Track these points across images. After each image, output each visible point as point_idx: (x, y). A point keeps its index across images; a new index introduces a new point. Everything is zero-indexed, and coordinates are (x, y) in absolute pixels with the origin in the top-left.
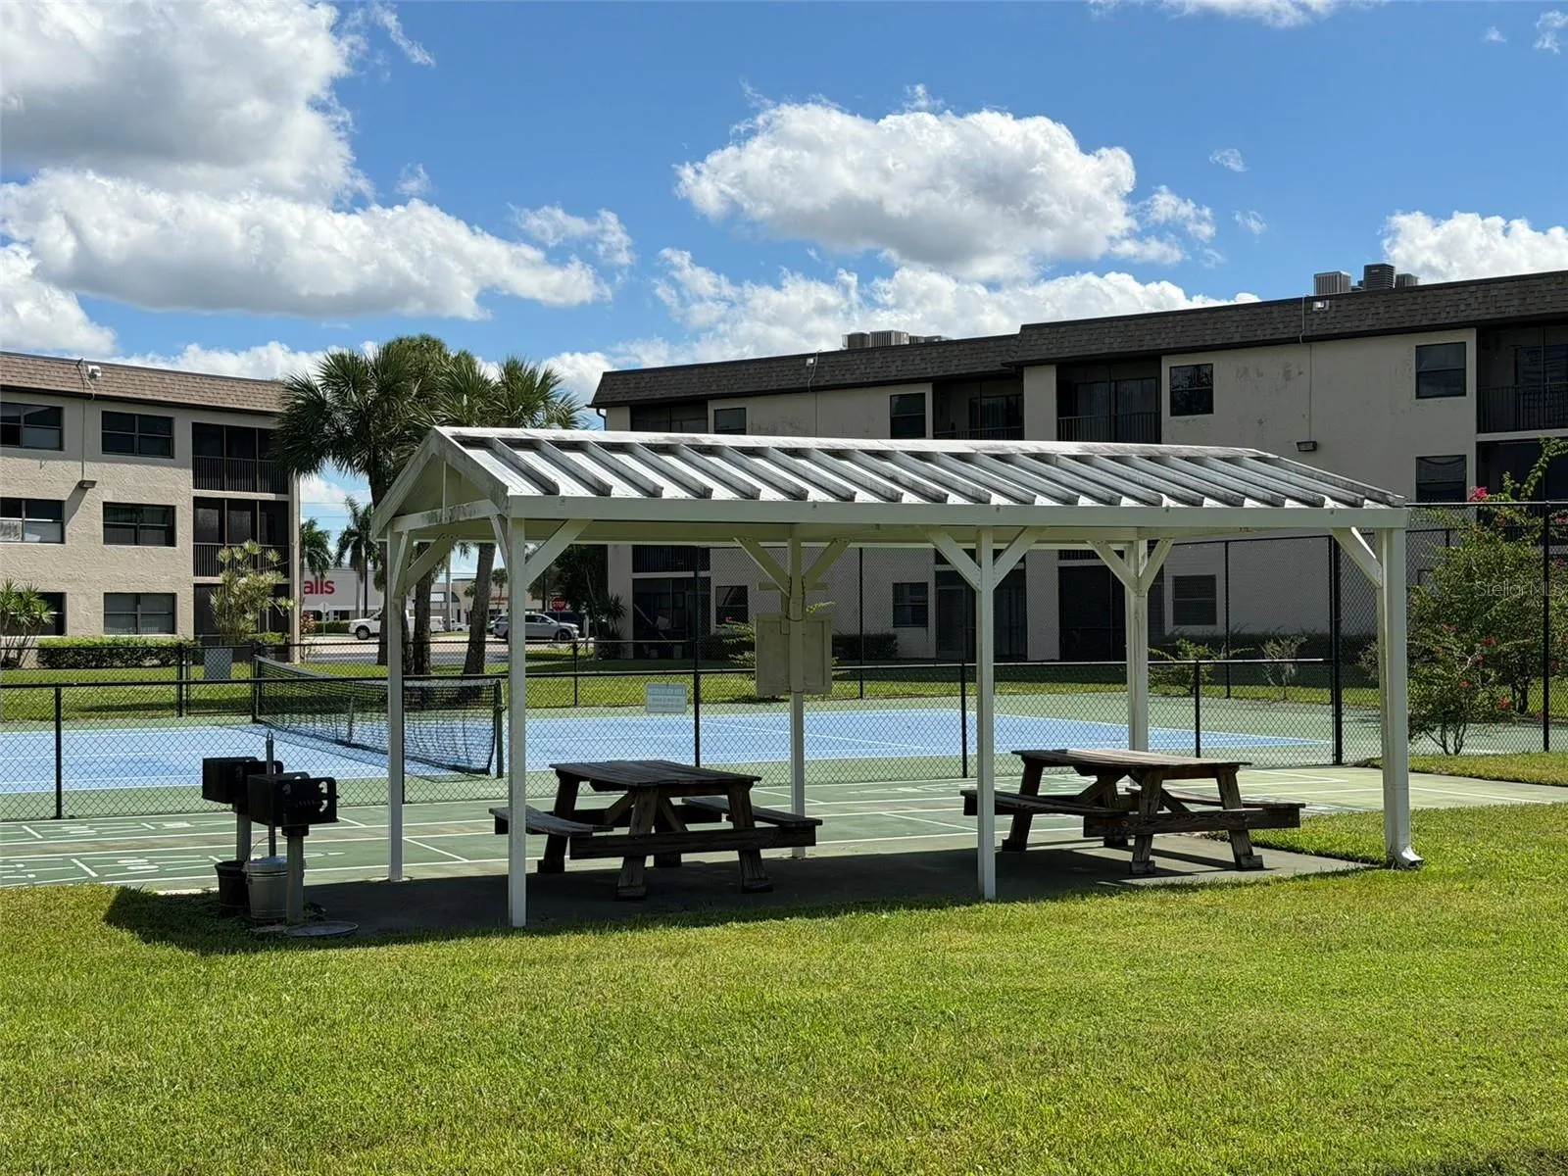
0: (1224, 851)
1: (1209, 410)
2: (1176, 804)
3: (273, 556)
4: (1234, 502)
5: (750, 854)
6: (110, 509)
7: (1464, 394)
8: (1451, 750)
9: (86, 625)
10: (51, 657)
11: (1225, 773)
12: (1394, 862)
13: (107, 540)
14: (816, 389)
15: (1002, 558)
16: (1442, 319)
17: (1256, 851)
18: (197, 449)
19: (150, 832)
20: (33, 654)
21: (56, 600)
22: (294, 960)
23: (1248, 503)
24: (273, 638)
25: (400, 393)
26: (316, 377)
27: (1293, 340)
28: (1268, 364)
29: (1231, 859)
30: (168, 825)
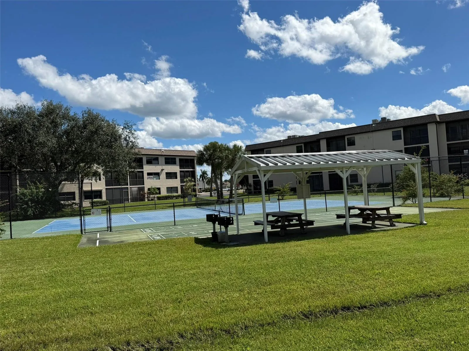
0: (388, 224)
1: (355, 145)
2: (378, 215)
3: (193, 180)
4: (389, 160)
5: (302, 227)
6: (167, 173)
7: (401, 139)
8: (414, 202)
9: (164, 193)
10: (159, 198)
11: (387, 209)
12: (421, 224)
13: (167, 179)
14: (283, 146)
16: (396, 126)
17: (394, 223)
18: (180, 163)
19: (191, 227)
20: (156, 198)
21: (159, 189)
22: (232, 249)
24: (194, 193)
25: (216, 151)
26: (202, 149)
27: (369, 132)
28: (365, 136)
29: (390, 225)
30: (194, 226)
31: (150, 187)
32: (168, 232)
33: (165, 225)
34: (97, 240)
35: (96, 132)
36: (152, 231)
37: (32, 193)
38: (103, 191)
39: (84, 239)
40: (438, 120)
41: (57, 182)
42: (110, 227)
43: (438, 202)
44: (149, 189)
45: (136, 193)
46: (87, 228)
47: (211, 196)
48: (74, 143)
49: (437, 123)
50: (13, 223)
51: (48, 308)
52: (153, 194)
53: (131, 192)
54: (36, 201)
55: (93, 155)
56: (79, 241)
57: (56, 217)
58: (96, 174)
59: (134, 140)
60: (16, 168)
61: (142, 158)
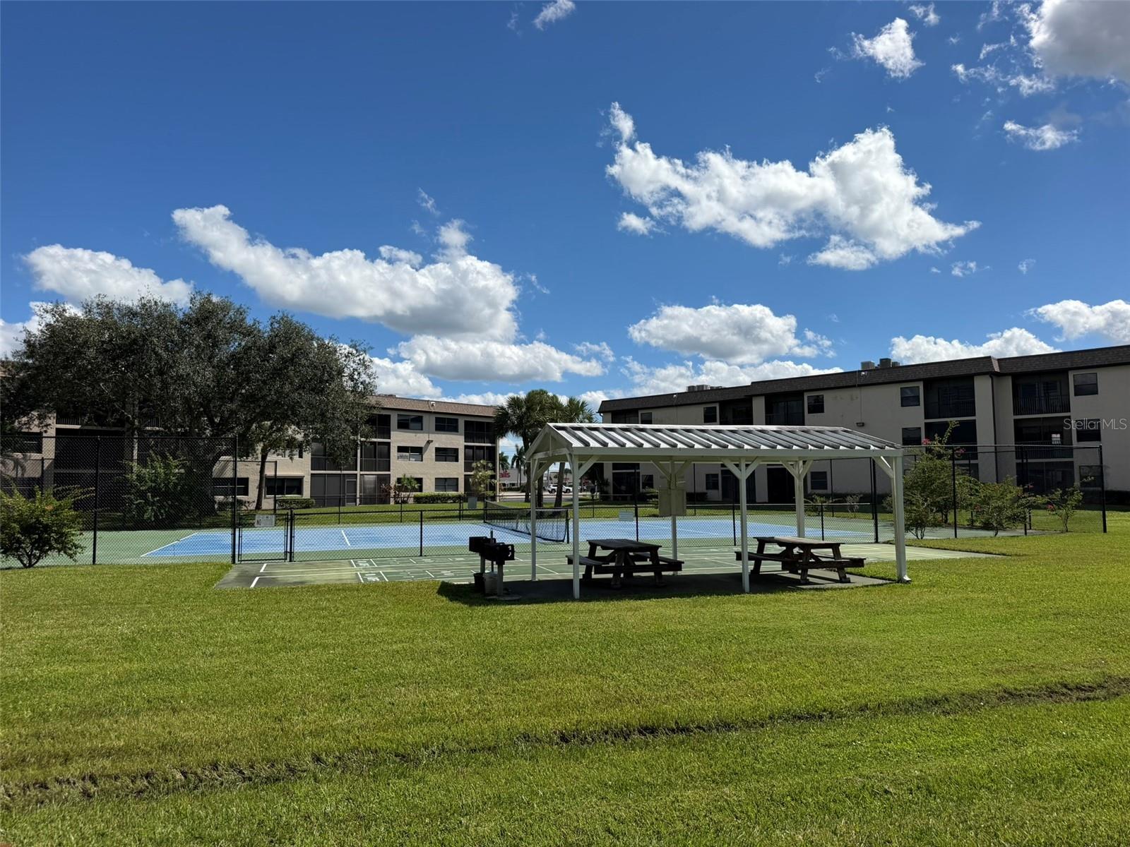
0: (835, 576)
1: (823, 412)
2: (816, 558)
3: (490, 465)
5: (658, 574)
6: (438, 450)
7: (919, 405)
8: (919, 537)
9: (429, 489)
10: (418, 500)
11: (835, 547)
12: (901, 581)
13: (437, 460)
14: (677, 406)
15: (750, 467)
16: (910, 378)
17: (848, 576)
18: (465, 430)
19: (451, 561)
20: (412, 499)
21: (420, 481)
22: (501, 609)
23: (841, 448)
24: (490, 493)
25: (533, 410)
26: (505, 404)
27: (854, 386)
28: (845, 394)
29: (838, 579)
30: (457, 559)
31: (401, 476)
32: (401, 568)
33: (403, 555)
34: (255, 577)
35: (292, 360)
36: (372, 564)
37: (157, 475)
38: (305, 479)
39: (233, 574)
40: (997, 369)
41: (210, 457)
42: (291, 553)
43: (969, 539)
44: (399, 480)
45: (373, 486)
46: (245, 551)
47: (527, 500)
48: (248, 380)
49: (993, 375)
50: (99, 534)
51: (100, 697)
52: (406, 490)
53: (363, 483)
54: (163, 492)
55: (283, 405)
56: (220, 576)
57: (200, 527)
58: (291, 444)
59: (368, 380)
60: (133, 423)
61: (389, 416)
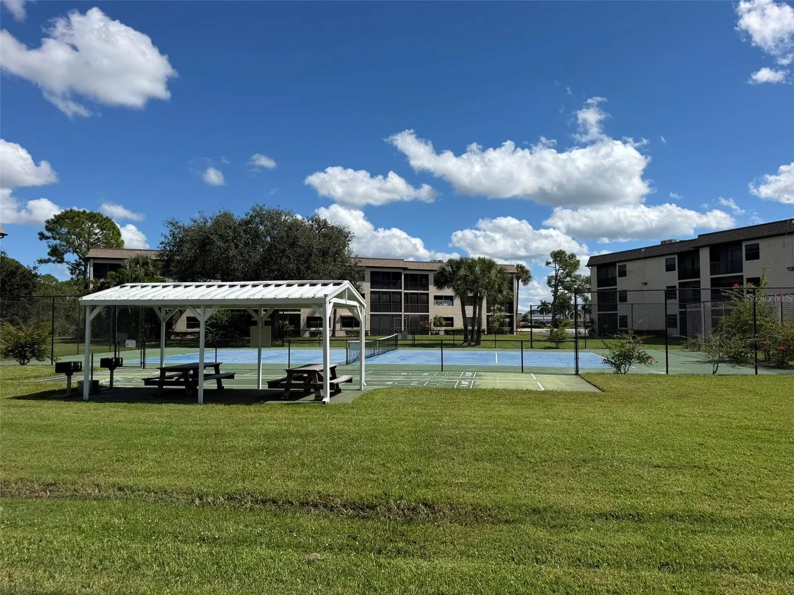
1: (759, 258)
9: (457, 325)
14: (644, 258)
21: (451, 319)
27: (784, 234)
28: (777, 242)
31: (437, 316)
44: (436, 319)
52: (440, 325)
61: (428, 275)
